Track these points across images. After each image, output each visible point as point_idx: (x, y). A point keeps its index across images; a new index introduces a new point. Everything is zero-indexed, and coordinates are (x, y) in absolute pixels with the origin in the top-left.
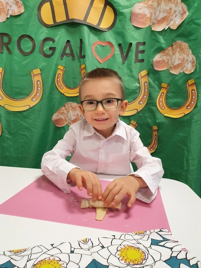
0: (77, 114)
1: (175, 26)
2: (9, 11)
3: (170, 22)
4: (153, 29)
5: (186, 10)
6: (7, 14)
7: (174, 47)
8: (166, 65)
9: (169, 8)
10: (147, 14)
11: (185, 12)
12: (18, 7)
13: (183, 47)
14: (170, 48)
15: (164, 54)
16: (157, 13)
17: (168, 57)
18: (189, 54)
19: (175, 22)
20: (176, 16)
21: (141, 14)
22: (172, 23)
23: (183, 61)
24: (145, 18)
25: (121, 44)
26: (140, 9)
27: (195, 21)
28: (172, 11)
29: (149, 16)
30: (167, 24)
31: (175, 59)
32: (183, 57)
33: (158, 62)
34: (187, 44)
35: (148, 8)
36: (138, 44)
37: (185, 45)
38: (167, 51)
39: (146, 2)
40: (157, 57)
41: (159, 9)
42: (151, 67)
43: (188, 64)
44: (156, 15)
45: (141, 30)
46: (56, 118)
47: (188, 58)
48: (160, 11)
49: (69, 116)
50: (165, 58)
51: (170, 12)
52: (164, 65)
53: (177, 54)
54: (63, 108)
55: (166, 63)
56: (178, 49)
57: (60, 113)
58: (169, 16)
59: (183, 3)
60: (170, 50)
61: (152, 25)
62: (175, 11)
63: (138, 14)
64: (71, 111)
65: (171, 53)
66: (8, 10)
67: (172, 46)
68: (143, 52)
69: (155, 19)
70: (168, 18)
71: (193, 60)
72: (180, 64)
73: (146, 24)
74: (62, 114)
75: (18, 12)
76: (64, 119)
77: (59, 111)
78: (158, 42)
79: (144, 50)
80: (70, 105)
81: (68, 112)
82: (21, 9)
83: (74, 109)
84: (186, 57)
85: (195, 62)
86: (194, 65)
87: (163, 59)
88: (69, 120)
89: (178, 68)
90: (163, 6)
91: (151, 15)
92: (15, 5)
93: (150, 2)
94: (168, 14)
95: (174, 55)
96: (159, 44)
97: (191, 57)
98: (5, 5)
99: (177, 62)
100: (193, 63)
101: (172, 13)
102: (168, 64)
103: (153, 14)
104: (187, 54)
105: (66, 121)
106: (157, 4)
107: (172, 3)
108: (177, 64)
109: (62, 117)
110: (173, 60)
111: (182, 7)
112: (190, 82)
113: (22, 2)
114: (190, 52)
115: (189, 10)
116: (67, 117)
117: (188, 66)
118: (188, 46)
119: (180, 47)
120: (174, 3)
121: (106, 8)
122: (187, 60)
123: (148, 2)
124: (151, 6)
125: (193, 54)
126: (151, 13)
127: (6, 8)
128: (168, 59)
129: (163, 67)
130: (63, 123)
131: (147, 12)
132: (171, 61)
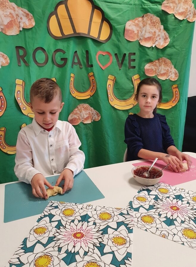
0: (89, 113)
1: (160, 46)
2: (20, 24)
3: (155, 42)
4: (141, 44)
5: (168, 36)
6: (20, 27)
7: (160, 61)
8: (155, 72)
9: (154, 31)
10: (134, 30)
11: (167, 38)
12: (29, 20)
13: (167, 62)
14: (157, 61)
15: (152, 64)
16: (144, 32)
17: (156, 67)
18: (172, 68)
19: (159, 44)
20: (160, 39)
21: (131, 30)
22: (157, 43)
23: (168, 72)
24: (133, 34)
25: (117, 54)
26: (130, 26)
27: (176, 47)
28: (156, 34)
29: (136, 32)
30: (153, 43)
31: (161, 69)
32: (167, 69)
33: (148, 70)
34: (170, 61)
35: (135, 26)
36: (130, 54)
37: (168, 61)
38: (155, 63)
39: (134, 21)
40: (147, 66)
41: (144, 29)
42: (142, 73)
43: (172, 74)
44: (143, 33)
45: (131, 43)
46: (72, 118)
47: (171, 70)
48: (145, 31)
49: (82, 115)
50: (153, 68)
51: (155, 35)
52: (153, 73)
53: (163, 66)
54: (76, 109)
55: (154, 71)
56: (163, 63)
57: (74, 114)
58: (154, 37)
59: (165, 31)
60: (157, 63)
61: (140, 40)
62: (159, 35)
63: (129, 30)
64: (83, 111)
65: (158, 64)
66: (20, 22)
67: (159, 60)
68: (134, 60)
69: (142, 36)
70: (154, 38)
71: (176, 72)
72: (165, 73)
73: (134, 39)
74: (75, 114)
75: (30, 25)
76: (78, 118)
77: (73, 112)
78: (148, 55)
79: (135, 59)
80: (82, 106)
81: (81, 112)
82: (31, 22)
83: (86, 109)
84: (169, 69)
85: (178, 74)
86: (177, 76)
87: (151, 68)
88: (82, 118)
89: (164, 76)
90: (148, 27)
91: (138, 32)
92: (26, 18)
93: (137, 22)
94: (153, 35)
95: (161, 66)
96: (148, 57)
97: (174, 70)
98: (15, 17)
99: (163, 72)
100: (176, 74)
101: (156, 36)
102: (156, 72)
103: (140, 32)
104: (171, 67)
105: (80, 119)
106: (142, 25)
107: (156, 28)
108: (163, 73)
109: (76, 116)
110: (160, 70)
111: (165, 34)
112: (174, 86)
113: (32, 15)
114: (173, 66)
115: (170, 37)
116: (80, 117)
117: (172, 75)
118: (170, 62)
119: (165, 62)
120: (158, 29)
121: (103, 23)
122: (171, 72)
123: (135, 21)
124: (137, 25)
125: (175, 68)
126: (138, 30)
127: (17, 20)
128: (156, 69)
129: (152, 74)
130: (77, 122)
131: (135, 29)
132: (158, 70)
